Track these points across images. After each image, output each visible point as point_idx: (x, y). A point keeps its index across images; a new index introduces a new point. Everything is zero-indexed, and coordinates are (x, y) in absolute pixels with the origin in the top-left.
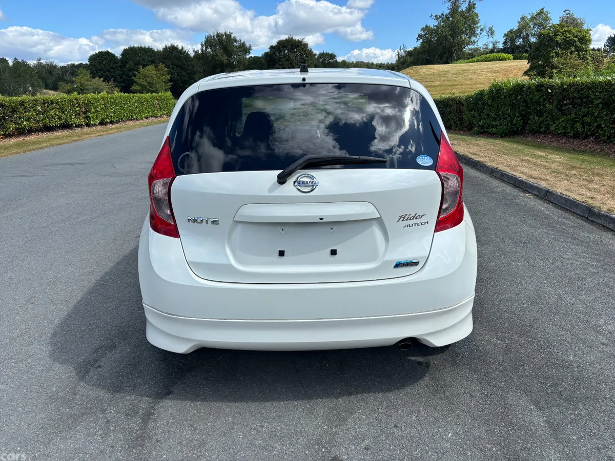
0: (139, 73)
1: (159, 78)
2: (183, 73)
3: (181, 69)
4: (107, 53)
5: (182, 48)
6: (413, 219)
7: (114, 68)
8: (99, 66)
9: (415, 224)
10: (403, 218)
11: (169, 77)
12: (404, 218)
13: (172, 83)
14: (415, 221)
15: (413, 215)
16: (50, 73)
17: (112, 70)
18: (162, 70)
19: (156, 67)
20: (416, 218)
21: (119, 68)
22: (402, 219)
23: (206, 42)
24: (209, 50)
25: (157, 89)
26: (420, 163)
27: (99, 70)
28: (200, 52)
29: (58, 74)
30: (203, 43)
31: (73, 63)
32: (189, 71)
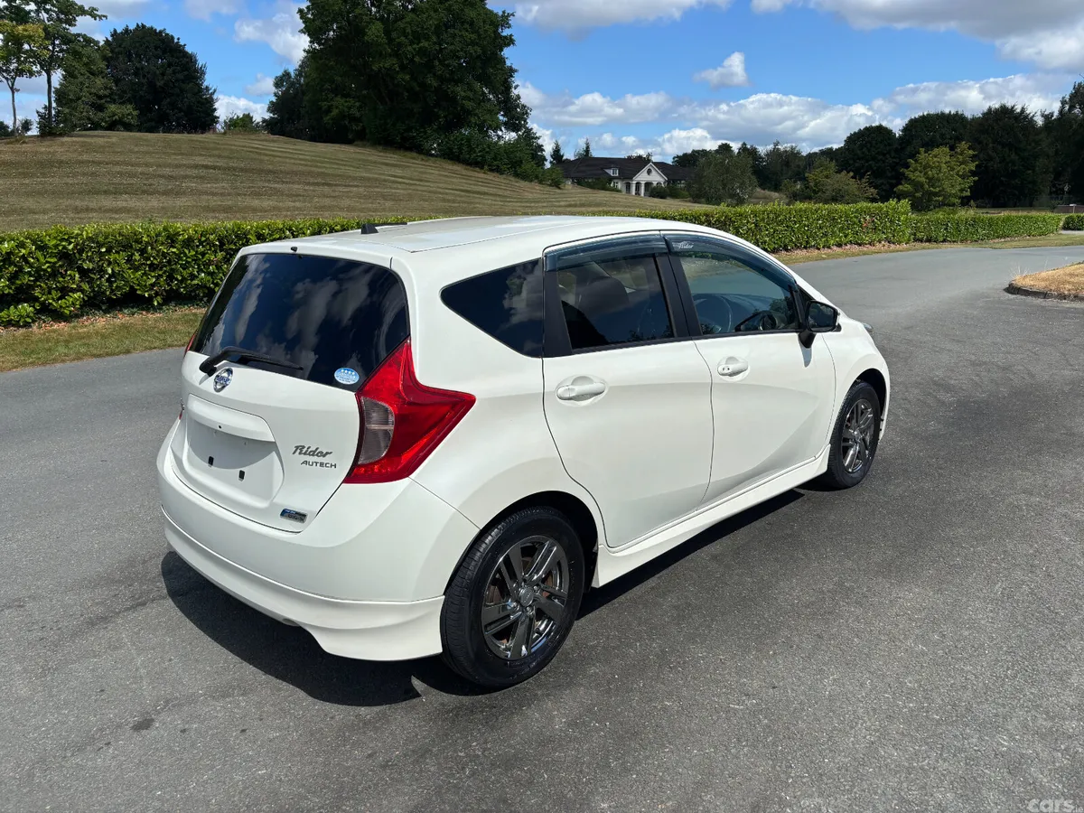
0: (916, 161)
1: (953, 169)
2: (1013, 156)
3: (1010, 150)
4: (880, 129)
5: (1023, 110)
6: (313, 455)
7: (884, 155)
8: (859, 152)
9: (317, 463)
10: (300, 449)
11: (972, 166)
12: (301, 451)
13: (976, 178)
14: (315, 459)
15: (313, 448)
16: (787, 164)
17: (880, 157)
18: (961, 154)
19: (952, 148)
20: (317, 455)
21: (893, 154)
22: (299, 451)
23: (1073, 97)
24: (1077, 111)
25: (943, 189)
26: (338, 379)
27: (859, 159)
28: (1056, 114)
29: (798, 166)
30: (1067, 98)
31: (829, 146)
32: (1026, 154)
